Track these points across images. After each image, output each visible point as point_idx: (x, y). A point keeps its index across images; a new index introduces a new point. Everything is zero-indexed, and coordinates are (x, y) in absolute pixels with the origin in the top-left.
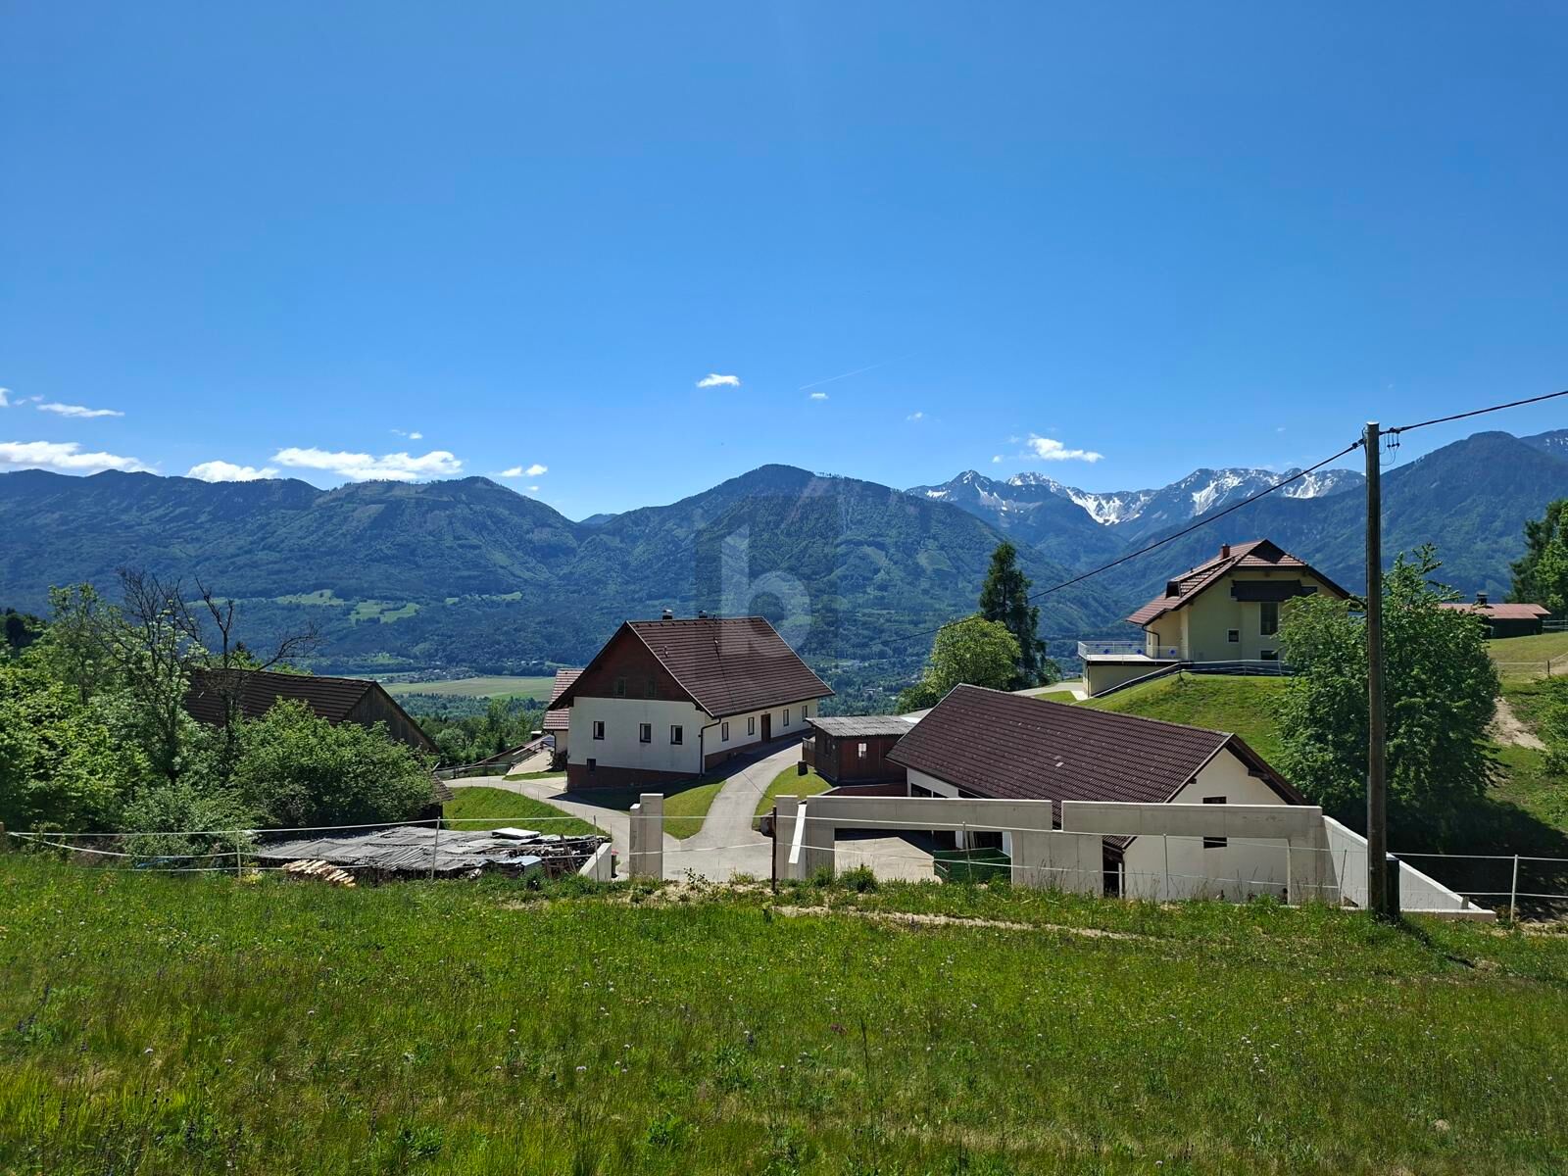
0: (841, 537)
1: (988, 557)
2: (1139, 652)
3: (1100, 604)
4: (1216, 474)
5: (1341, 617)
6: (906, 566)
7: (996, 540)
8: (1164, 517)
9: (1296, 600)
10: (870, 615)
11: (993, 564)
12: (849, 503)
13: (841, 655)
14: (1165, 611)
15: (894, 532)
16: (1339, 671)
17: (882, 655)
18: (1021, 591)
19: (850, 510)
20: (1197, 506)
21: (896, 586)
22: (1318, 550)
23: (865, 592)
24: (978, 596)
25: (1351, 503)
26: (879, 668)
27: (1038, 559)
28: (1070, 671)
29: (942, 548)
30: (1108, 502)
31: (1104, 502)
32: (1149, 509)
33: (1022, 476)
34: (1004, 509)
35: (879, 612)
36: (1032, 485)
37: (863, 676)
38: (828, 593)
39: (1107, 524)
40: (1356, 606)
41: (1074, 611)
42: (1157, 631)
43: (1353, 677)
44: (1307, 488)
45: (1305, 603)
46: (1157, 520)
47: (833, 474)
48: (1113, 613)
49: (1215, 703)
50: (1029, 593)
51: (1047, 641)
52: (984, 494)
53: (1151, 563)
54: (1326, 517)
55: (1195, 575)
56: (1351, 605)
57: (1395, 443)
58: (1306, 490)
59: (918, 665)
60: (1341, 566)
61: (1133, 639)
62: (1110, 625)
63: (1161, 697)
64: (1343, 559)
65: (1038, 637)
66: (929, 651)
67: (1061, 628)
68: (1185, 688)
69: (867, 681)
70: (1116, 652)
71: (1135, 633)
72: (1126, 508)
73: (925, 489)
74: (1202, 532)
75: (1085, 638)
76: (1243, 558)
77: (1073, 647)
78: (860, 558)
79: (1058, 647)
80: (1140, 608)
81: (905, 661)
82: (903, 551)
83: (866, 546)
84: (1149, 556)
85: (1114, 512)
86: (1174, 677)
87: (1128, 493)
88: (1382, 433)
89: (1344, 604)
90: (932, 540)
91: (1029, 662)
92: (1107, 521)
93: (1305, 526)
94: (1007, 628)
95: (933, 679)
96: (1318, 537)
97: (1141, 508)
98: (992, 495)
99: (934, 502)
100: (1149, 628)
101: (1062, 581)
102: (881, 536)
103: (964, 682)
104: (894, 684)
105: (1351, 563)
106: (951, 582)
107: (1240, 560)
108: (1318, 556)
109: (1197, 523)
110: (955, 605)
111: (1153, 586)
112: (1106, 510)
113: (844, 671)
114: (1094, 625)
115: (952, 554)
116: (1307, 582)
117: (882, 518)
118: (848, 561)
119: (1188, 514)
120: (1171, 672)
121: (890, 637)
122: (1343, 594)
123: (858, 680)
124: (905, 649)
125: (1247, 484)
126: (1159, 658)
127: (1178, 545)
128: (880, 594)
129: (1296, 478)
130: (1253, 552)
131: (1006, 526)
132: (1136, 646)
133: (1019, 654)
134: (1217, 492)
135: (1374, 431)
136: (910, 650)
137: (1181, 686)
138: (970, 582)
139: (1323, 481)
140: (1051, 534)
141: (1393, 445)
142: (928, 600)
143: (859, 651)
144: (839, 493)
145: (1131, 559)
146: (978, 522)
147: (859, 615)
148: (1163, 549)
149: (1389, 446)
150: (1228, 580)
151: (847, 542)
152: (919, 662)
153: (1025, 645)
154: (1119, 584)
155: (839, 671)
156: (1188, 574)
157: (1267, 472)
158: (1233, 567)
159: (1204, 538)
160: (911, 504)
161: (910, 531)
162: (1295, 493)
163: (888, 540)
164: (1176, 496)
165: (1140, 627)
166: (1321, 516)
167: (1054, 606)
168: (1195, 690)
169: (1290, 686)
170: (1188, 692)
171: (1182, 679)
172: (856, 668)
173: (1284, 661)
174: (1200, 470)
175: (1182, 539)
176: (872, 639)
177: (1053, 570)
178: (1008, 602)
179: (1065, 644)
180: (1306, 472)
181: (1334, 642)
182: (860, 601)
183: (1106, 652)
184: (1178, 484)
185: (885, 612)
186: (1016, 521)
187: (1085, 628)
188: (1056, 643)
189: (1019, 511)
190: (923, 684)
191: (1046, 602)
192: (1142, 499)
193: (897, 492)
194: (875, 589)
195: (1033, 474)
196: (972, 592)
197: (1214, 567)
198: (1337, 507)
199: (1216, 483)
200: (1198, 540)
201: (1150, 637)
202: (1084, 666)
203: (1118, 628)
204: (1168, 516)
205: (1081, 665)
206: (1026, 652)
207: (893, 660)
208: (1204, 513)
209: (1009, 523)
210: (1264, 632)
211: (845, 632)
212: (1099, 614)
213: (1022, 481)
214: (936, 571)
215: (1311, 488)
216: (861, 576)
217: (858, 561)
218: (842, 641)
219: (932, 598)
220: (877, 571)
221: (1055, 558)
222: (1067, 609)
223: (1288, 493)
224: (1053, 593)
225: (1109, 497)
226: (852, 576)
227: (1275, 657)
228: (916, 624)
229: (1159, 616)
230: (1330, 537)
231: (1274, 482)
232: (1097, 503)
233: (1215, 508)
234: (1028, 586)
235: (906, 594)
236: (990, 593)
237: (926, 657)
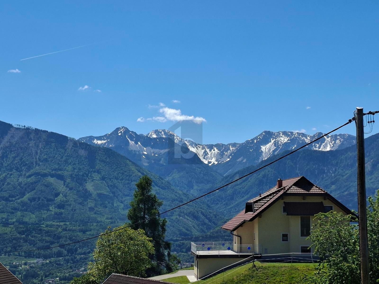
0: (32, 171)
1: (134, 185)
2: (229, 249)
3: (206, 216)
4: (274, 135)
5: (346, 225)
6: (78, 191)
7: (140, 174)
8: (245, 161)
9: (321, 215)
10: (51, 226)
11: (137, 190)
12: (38, 146)
13: (29, 255)
14: (244, 222)
15: (70, 168)
16: (345, 259)
17: (59, 254)
18: (155, 209)
19: (39, 152)
20: (264, 154)
21: (70, 205)
22: (333, 183)
23: (48, 210)
24: (126, 212)
25: (351, 154)
26: (57, 264)
27: (167, 187)
28: (186, 262)
29: (103, 179)
30: (210, 151)
31: (208, 150)
32: (235, 156)
33: (156, 132)
34: (146, 153)
35: (58, 223)
36: (163, 138)
37: (45, 270)
38: (21, 210)
39: (210, 165)
40: (354, 219)
41: (190, 222)
42: (240, 234)
43: (354, 263)
44: (326, 145)
45: (326, 216)
46: (240, 162)
47: (27, 126)
48: (214, 223)
49: (274, 281)
50: (161, 210)
51: (172, 242)
52: (132, 143)
53: (236, 190)
54: (337, 163)
55: (262, 198)
56: (352, 218)
57: (372, 121)
58: (325, 147)
59: (84, 261)
60: (346, 193)
61: (226, 240)
62: (212, 231)
63: (242, 278)
64: (347, 189)
65: (166, 239)
66: (93, 251)
67: (182, 234)
68: (256, 272)
69: (47, 274)
70: (215, 249)
71: (227, 236)
72: (221, 154)
73: (92, 138)
74: (267, 171)
75: (196, 240)
76: (290, 188)
77: (189, 245)
78: (46, 186)
79: (179, 246)
80: (230, 219)
81: (75, 258)
82: (76, 181)
83: (49, 177)
84: (236, 185)
85: (214, 157)
86: (250, 265)
87: (223, 145)
88: (365, 114)
89: (348, 217)
90: (96, 174)
91: (160, 257)
92: (210, 162)
93: (325, 168)
94: (146, 234)
95: (95, 271)
96: (333, 175)
97: (231, 155)
98: (137, 144)
99: (99, 148)
100: (235, 233)
101: (182, 202)
102: (61, 170)
103: (116, 272)
104: (67, 275)
105: (352, 192)
106: (109, 203)
107: (288, 189)
108: (333, 187)
109: (264, 165)
110: (111, 218)
111: (238, 205)
112: (209, 156)
113: (31, 267)
114: (203, 231)
115: (110, 183)
116: (327, 203)
117: (62, 158)
118: (36, 188)
119: (259, 159)
120: (248, 261)
121: (65, 241)
122: (347, 211)
123: (41, 273)
124: (76, 250)
125: (293, 141)
126: (241, 252)
127: (253, 179)
128: (58, 211)
129: (320, 138)
130: (296, 184)
131: (146, 164)
132: (227, 245)
133: (153, 251)
134: (275, 146)
135: (360, 112)
136: (79, 251)
137: (254, 271)
138: (122, 202)
139: (335, 140)
140: (175, 170)
141: (371, 122)
142: (93, 215)
143: (42, 252)
144: (31, 139)
145: (225, 187)
146: (128, 162)
147: (44, 226)
148: (244, 181)
149: (369, 122)
150: (281, 202)
151: (37, 174)
152: (86, 259)
153: (157, 245)
154: (218, 204)
155: (27, 267)
156: (258, 198)
157: (303, 134)
158: (285, 194)
159: (268, 175)
160: (82, 149)
161: (81, 167)
162: (319, 148)
163: (66, 173)
164: (251, 148)
165: (229, 232)
166: (334, 162)
167: (177, 218)
168: (263, 273)
169: (318, 269)
170: (258, 275)
171: (255, 266)
172: (40, 265)
173: (313, 253)
174: (265, 132)
175: (255, 175)
176: (52, 243)
177: (176, 194)
178: (146, 216)
179: (183, 244)
180: (326, 135)
181: (341, 241)
182: (45, 216)
183: (209, 249)
184: (253, 140)
185: (62, 224)
186: (153, 162)
187: (196, 233)
188: (178, 243)
189: (154, 155)
190: (87, 274)
191: (172, 216)
192: (231, 149)
193: (72, 140)
194: (55, 207)
195: (164, 131)
196: (123, 209)
197: (273, 193)
198: (343, 157)
199: (274, 140)
200: (264, 176)
201: (236, 239)
202: (195, 258)
203: (217, 232)
204: (247, 161)
205: (193, 257)
206: (158, 250)
207: (67, 258)
208: (268, 159)
209: (148, 163)
210: (303, 235)
211: (33, 239)
212: (205, 224)
213: (156, 135)
214: (100, 195)
215: (328, 145)
216: (45, 198)
217: (43, 188)
218: (30, 245)
219: (95, 213)
220: (57, 195)
221: (178, 187)
222: (185, 220)
223: (316, 147)
224: (177, 209)
225: (211, 147)
226: (39, 198)
227: (309, 251)
228: (84, 232)
229: (241, 225)
230: (339, 175)
231: (308, 140)
232: (203, 151)
233: (274, 156)
234: (160, 204)
235: (78, 211)
236: (135, 210)
237: (90, 255)
